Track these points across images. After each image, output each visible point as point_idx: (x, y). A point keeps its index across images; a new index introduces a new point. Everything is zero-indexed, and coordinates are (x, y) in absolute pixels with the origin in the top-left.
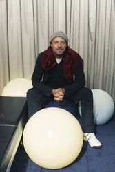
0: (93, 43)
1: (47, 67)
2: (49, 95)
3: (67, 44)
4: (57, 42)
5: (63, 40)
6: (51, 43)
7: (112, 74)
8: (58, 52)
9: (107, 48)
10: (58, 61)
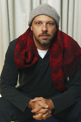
1: (25, 63)
2: (23, 110)
3: (57, 27)
4: (40, 23)
5: (51, 20)
6: (30, 25)
8: (42, 40)
10: (42, 53)
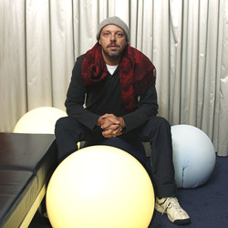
0: (178, 45)
1: (93, 77)
2: (92, 128)
5: (118, 29)
7: (212, 101)
9: (202, 55)
